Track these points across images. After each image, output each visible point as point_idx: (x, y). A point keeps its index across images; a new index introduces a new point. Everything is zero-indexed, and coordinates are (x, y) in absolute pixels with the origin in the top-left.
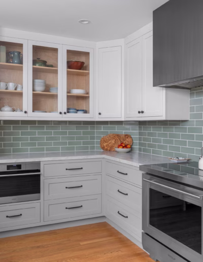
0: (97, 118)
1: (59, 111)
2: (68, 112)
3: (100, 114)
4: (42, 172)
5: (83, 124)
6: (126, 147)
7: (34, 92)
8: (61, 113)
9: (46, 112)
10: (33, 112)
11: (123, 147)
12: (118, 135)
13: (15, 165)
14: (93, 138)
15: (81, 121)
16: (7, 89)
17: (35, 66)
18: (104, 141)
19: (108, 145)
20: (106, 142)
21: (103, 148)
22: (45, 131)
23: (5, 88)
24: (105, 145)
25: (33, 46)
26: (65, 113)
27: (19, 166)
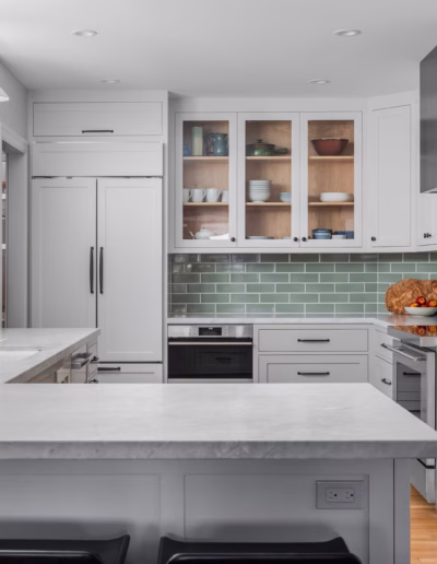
0: (370, 248)
1: (293, 236)
2: (314, 237)
3: (373, 239)
4: (255, 342)
5: (352, 260)
6: (426, 304)
7: (249, 204)
8: (296, 239)
9: (272, 238)
10: (247, 238)
11: (420, 305)
12: (418, 282)
13: (211, 327)
14: (373, 288)
15: (346, 255)
16: (205, 200)
17: (249, 158)
18: (393, 293)
19: (399, 302)
20: (396, 296)
21: (390, 308)
22: (275, 272)
23: (201, 199)
24: (394, 301)
25: (247, 122)
26: (304, 239)
27: (218, 331)
